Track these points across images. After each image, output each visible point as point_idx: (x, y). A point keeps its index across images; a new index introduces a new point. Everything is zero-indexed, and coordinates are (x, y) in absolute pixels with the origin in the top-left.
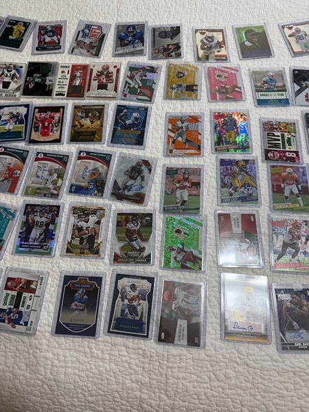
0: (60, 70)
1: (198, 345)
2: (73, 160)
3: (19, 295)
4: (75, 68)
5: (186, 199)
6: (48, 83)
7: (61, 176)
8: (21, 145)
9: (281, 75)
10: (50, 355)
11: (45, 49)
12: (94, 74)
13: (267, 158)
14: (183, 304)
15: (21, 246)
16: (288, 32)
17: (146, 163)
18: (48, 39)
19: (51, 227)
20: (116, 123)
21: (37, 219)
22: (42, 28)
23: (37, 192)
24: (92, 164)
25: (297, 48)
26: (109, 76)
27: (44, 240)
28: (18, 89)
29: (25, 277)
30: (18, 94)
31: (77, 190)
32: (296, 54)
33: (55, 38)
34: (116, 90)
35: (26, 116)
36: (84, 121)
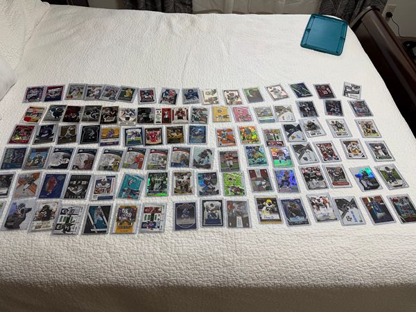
0: (156, 111)
1: (248, 227)
2: (170, 152)
3: (153, 215)
4: (164, 110)
5: (232, 164)
6: (150, 117)
7: (165, 159)
8: (141, 147)
9: (269, 109)
10: (173, 241)
11: (146, 101)
12: (175, 113)
13: (268, 145)
14: (238, 210)
15: (149, 192)
16: (270, 90)
17: (209, 150)
18: (146, 97)
19: (164, 182)
20: (190, 134)
21: (156, 179)
22: (142, 92)
23: (154, 167)
24: (181, 153)
25: (275, 97)
26: (183, 113)
27: (162, 189)
28: (134, 120)
29: (154, 206)
30: (135, 123)
31: (174, 165)
32: (275, 100)
33: (150, 96)
34: (187, 119)
35: (141, 132)
36: (173, 134)
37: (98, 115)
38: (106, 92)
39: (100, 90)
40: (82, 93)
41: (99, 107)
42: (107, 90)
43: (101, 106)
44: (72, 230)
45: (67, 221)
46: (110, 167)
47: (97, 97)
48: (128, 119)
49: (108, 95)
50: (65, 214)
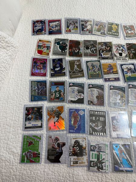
22: (125, 27)
28: (126, 56)
30: (127, 58)
33: (132, 31)
37: (96, 50)
38: (97, 27)
39: (91, 25)
40: (77, 27)
41: (95, 42)
42: (97, 25)
43: (96, 41)
44: (104, 168)
45: (98, 159)
46: (119, 103)
47: (90, 32)
48: (121, 54)
49: (99, 30)
50: (94, 151)
